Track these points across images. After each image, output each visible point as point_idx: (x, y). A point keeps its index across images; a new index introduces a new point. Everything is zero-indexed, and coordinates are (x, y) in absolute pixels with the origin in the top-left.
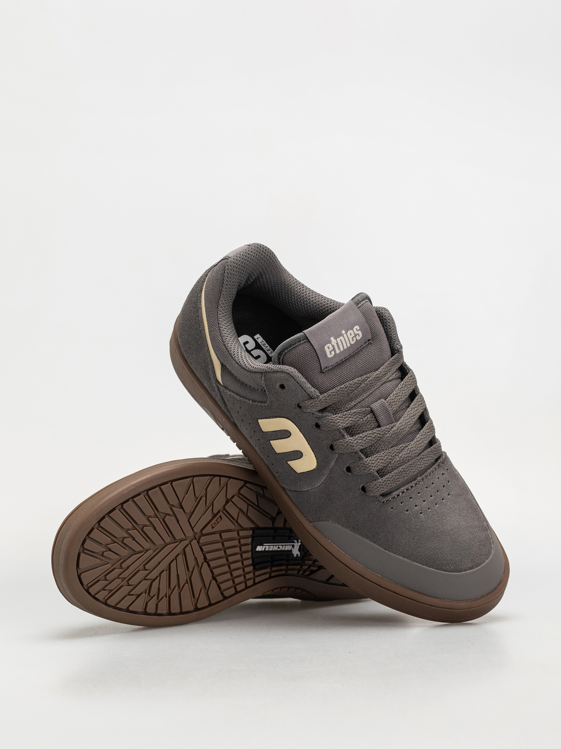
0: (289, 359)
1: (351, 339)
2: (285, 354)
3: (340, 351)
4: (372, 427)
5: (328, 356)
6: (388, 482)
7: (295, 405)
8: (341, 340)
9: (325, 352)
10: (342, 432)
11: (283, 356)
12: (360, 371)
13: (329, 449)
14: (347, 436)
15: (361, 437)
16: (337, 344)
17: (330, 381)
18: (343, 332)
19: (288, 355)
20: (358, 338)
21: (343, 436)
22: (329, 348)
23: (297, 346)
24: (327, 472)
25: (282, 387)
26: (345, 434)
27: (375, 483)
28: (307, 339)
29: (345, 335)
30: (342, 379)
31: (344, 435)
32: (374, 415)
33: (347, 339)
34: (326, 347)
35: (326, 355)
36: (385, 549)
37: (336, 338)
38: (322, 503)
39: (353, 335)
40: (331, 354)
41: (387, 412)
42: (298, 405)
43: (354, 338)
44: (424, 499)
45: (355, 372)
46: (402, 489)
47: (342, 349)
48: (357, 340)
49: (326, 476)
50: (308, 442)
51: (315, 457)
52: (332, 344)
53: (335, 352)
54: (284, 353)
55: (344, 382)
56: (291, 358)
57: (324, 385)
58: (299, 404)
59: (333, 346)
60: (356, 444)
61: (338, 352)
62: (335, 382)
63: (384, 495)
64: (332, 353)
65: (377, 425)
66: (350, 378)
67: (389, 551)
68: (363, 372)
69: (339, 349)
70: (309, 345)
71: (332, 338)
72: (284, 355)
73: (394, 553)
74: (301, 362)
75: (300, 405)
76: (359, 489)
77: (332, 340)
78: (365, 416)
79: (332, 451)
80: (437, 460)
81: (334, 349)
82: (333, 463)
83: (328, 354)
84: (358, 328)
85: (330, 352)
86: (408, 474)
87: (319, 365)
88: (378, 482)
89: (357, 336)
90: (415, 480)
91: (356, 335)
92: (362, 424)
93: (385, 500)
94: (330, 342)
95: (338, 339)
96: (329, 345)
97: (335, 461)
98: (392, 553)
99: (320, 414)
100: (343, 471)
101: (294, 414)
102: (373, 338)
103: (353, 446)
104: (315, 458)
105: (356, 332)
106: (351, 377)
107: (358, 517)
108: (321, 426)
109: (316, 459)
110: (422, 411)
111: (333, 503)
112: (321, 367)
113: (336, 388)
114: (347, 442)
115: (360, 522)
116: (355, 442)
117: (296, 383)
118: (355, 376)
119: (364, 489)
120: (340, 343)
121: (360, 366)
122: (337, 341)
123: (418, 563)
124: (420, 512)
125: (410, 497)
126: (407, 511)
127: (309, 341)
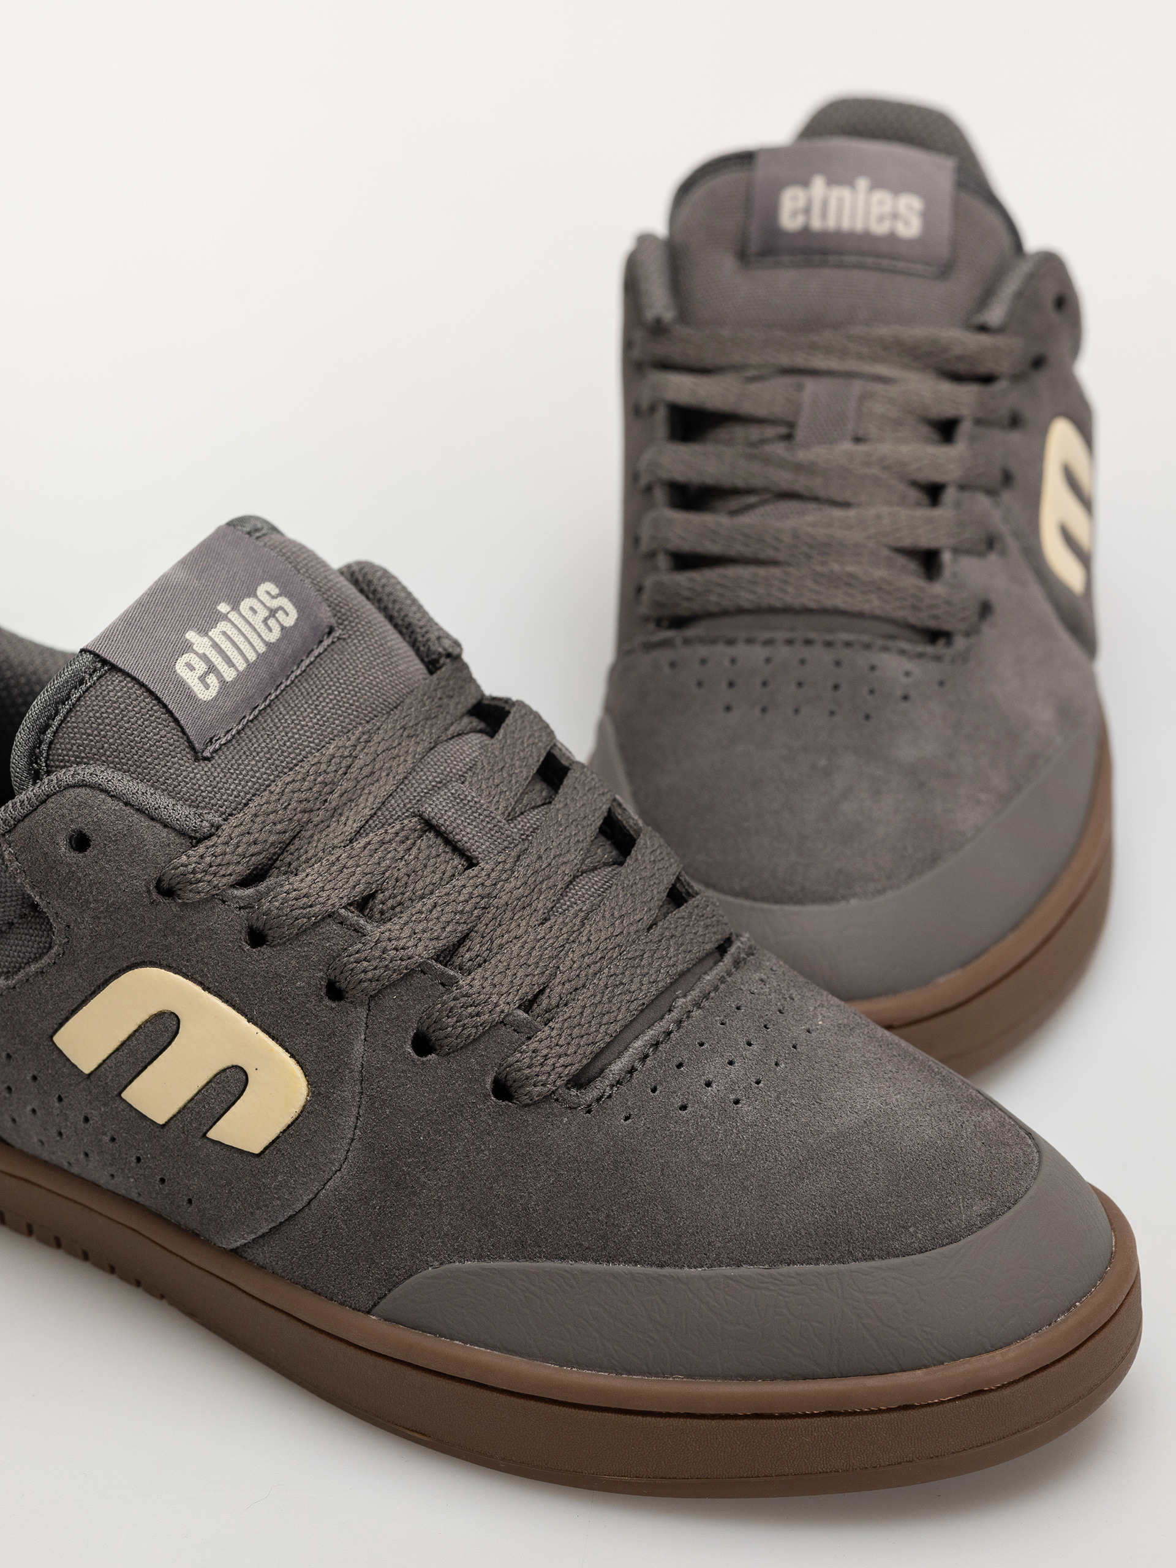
0: (67, 755)
1: (261, 628)
2: (49, 748)
3: (238, 671)
4: (448, 874)
5: (201, 696)
6: (576, 1031)
7: (149, 891)
8: (224, 633)
9: (182, 684)
10: (347, 918)
11: (47, 759)
12: (335, 719)
13: (327, 1002)
14: (369, 927)
15: (420, 912)
16: (216, 646)
17: (241, 774)
18: (223, 608)
19: (61, 743)
20: (290, 621)
21: (358, 930)
22: (192, 668)
23: (79, 699)
24: (349, 1091)
25: (80, 842)
26: (362, 922)
27: (532, 1047)
28: (104, 662)
29: (233, 616)
30: (281, 758)
31: (358, 924)
32: (439, 833)
33: (245, 629)
34: (180, 668)
35: (190, 695)
36: (661, 1266)
37: (204, 632)
38: (379, 1215)
39: (263, 613)
40: (207, 687)
41: (480, 815)
42: (158, 887)
43: (272, 622)
44: (729, 1055)
45: (317, 727)
46: (636, 1045)
47: (241, 665)
48: (283, 628)
49: (354, 1110)
50: (246, 1016)
51: (292, 1056)
52: (196, 653)
53: (219, 676)
54: (44, 747)
55: (291, 765)
56: (75, 748)
57: (222, 795)
58: (159, 881)
59: (204, 658)
60: (410, 937)
61: (229, 675)
62: (257, 775)
63: (580, 1081)
64: (209, 681)
65: (463, 865)
66: (307, 749)
67: (676, 1265)
68: (347, 720)
69: (230, 663)
70: (117, 678)
71: (191, 636)
72: (48, 755)
73: (695, 1267)
74: (111, 744)
75: (165, 885)
76: (486, 1096)
77: (193, 640)
78: (409, 849)
79: (342, 1003)
80: (722, 949)
81: (212, 668)
82: (359, 1047)
83: (196, 689)
84: (275, 590)
85: (199, 678)
86: (636, 993)
87: (180, 734)
88: (540, 1041)
89: (280, 615)
90: (670, 1011)
91: (273, 613)
92: (409, 876)
93: (590, 1095)
94: (188, 647)
95: (214, 633)
96: (187, 657)
97: (363, 1037)
98: (689, 1267)
99: (250, 891)
100: (406, 1057)
101: (160, 930)
102: (340, 621)
103: (402, 949)
104: (292, 1063)
105: (274, 604)
106: (312, 745)
107: (521, 1197)
108: (268, 927)
109: (298, 1062)
110: (608, 806)
111: (414, 1193)
112: (189, 741)
113: (272, 788)
114: (377, 942)
115: (535, 1211)
116: (407, 932)
117: (124, 808)
118: (321, 737)
119: (503, 1090)
120: (225, 645)
121: (330, 705)
122: (211, 639)
123: (794, 1264)
124: (732, 1097)
125: (676, 1062)
126: (684, 1107)
127: (114, 668)
